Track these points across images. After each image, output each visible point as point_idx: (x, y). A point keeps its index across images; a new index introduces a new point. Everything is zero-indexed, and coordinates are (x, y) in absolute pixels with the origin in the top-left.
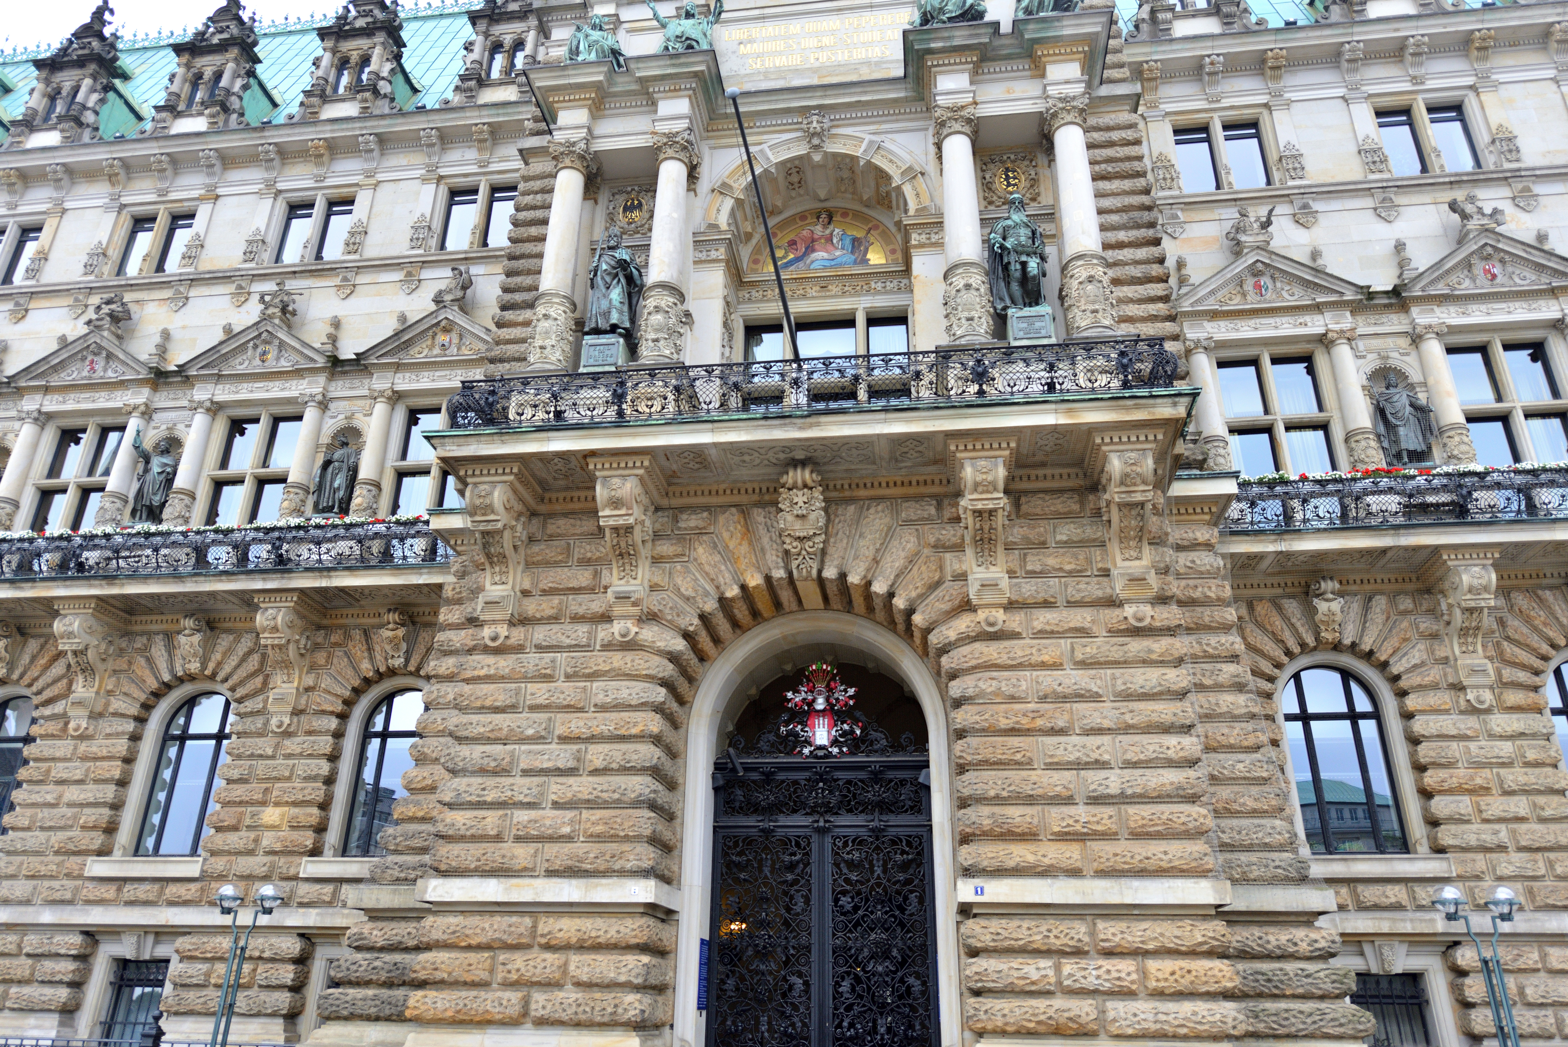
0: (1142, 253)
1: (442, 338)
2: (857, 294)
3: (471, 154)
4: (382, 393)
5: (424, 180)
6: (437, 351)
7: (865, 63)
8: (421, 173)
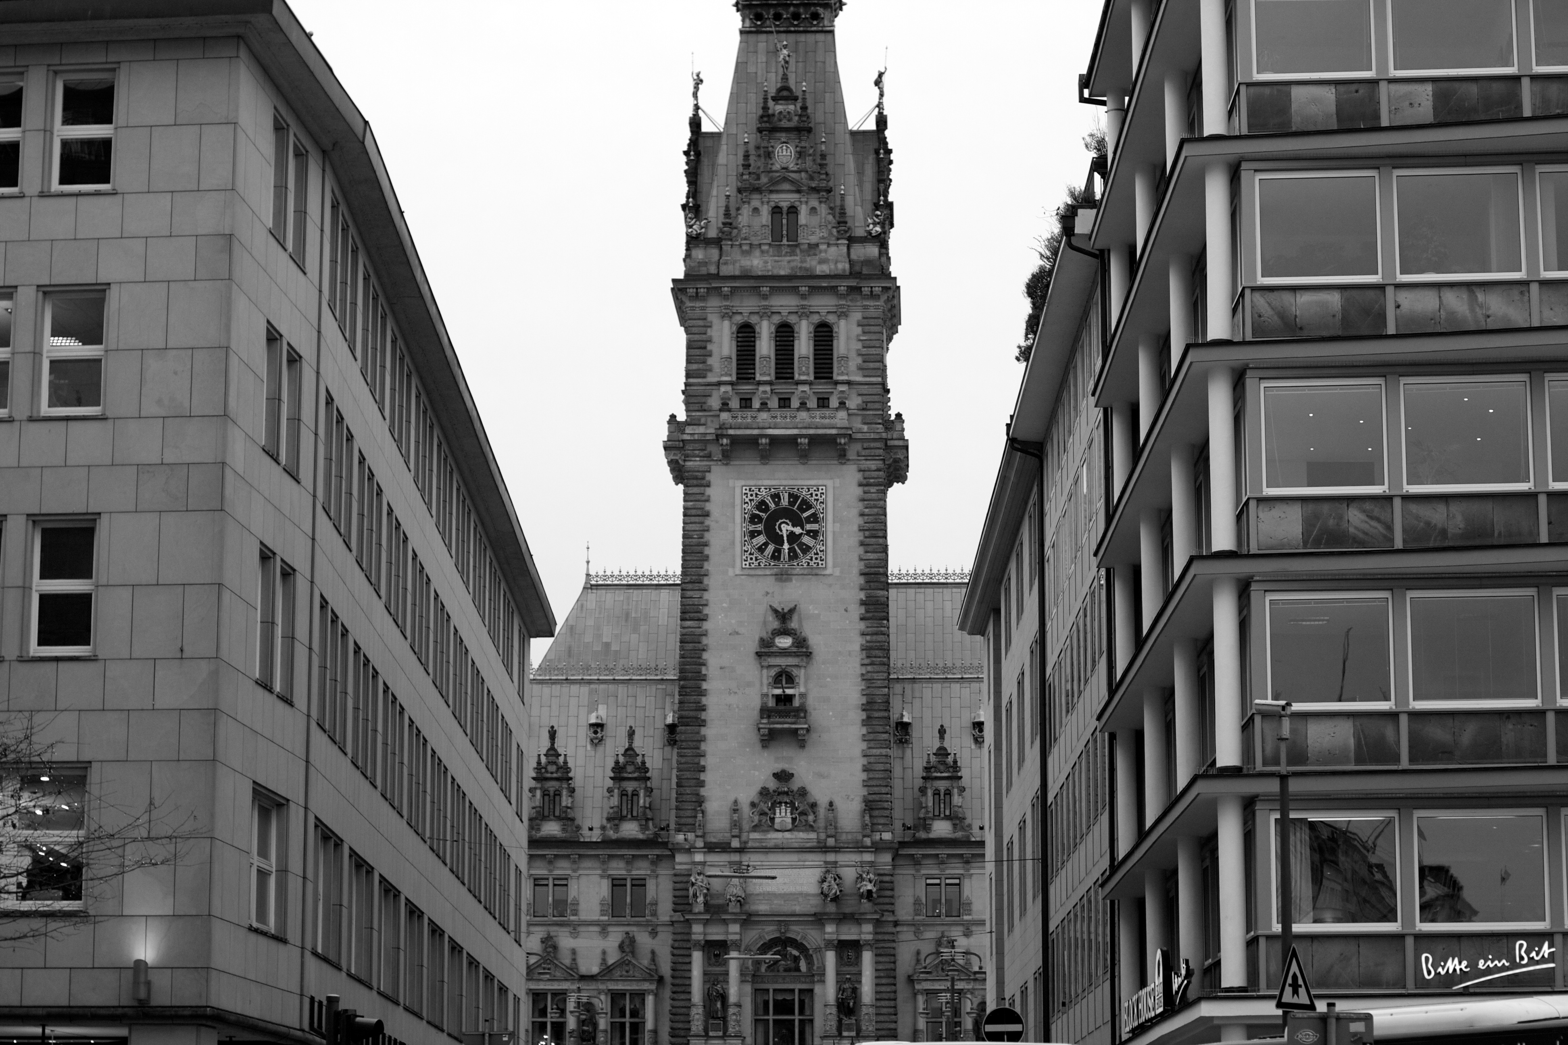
0: (889, 989)
1: (627, 968)
2: (794, 982)
3: (622, 864)
4: (603, 991)
5: (602, 877)
6: (624, 973)
7: (801, 894)
8: (599, 872)
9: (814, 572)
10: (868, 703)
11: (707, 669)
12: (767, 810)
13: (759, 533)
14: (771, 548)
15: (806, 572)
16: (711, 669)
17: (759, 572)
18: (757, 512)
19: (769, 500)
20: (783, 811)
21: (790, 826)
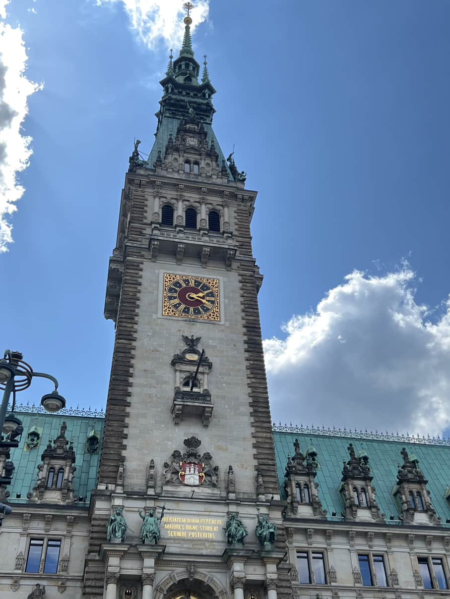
3: (43, 526)
5: (22, 534)
7: (207, 540)
8: (20, 530)
9: (212, 322)
10: (254, 402)
11: (134, 370)
12: (178, 468)
13: (175, 298)
14: (183, 306)
15: (206, 321)
16: (136, 370)
17: (174, 318)
18: (174, 287)
19: (181, 282)
20: (192, 469)
21: (197, 483)
